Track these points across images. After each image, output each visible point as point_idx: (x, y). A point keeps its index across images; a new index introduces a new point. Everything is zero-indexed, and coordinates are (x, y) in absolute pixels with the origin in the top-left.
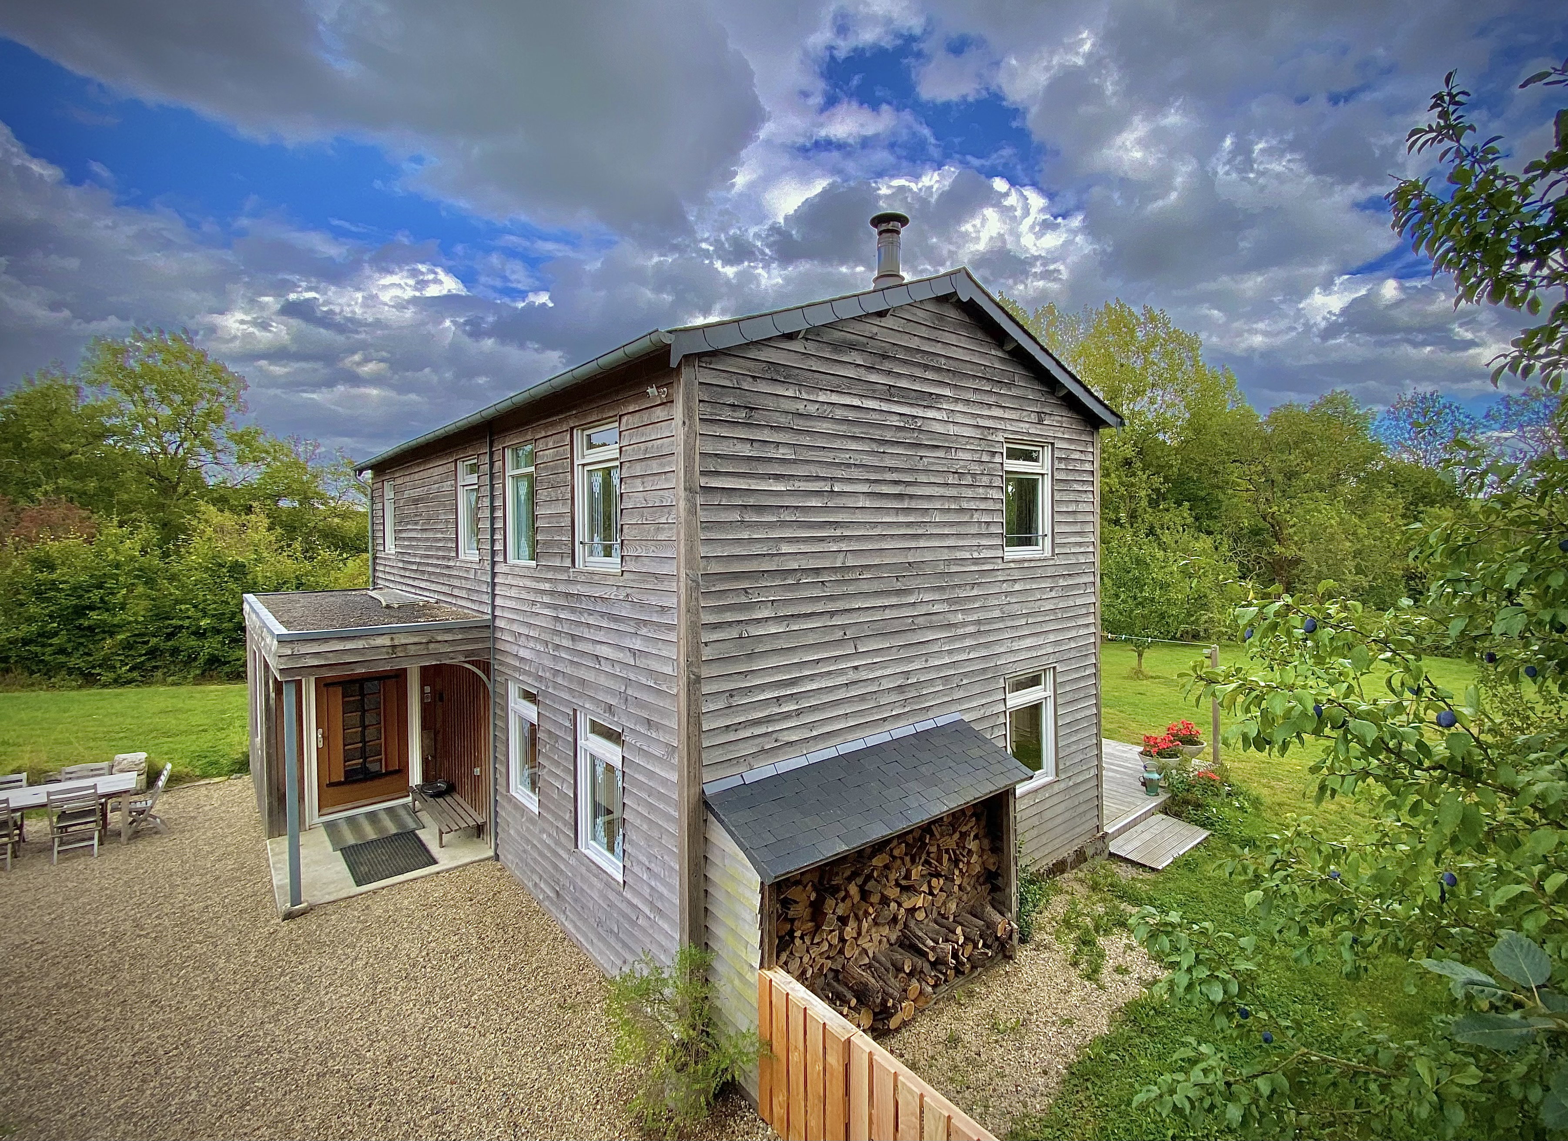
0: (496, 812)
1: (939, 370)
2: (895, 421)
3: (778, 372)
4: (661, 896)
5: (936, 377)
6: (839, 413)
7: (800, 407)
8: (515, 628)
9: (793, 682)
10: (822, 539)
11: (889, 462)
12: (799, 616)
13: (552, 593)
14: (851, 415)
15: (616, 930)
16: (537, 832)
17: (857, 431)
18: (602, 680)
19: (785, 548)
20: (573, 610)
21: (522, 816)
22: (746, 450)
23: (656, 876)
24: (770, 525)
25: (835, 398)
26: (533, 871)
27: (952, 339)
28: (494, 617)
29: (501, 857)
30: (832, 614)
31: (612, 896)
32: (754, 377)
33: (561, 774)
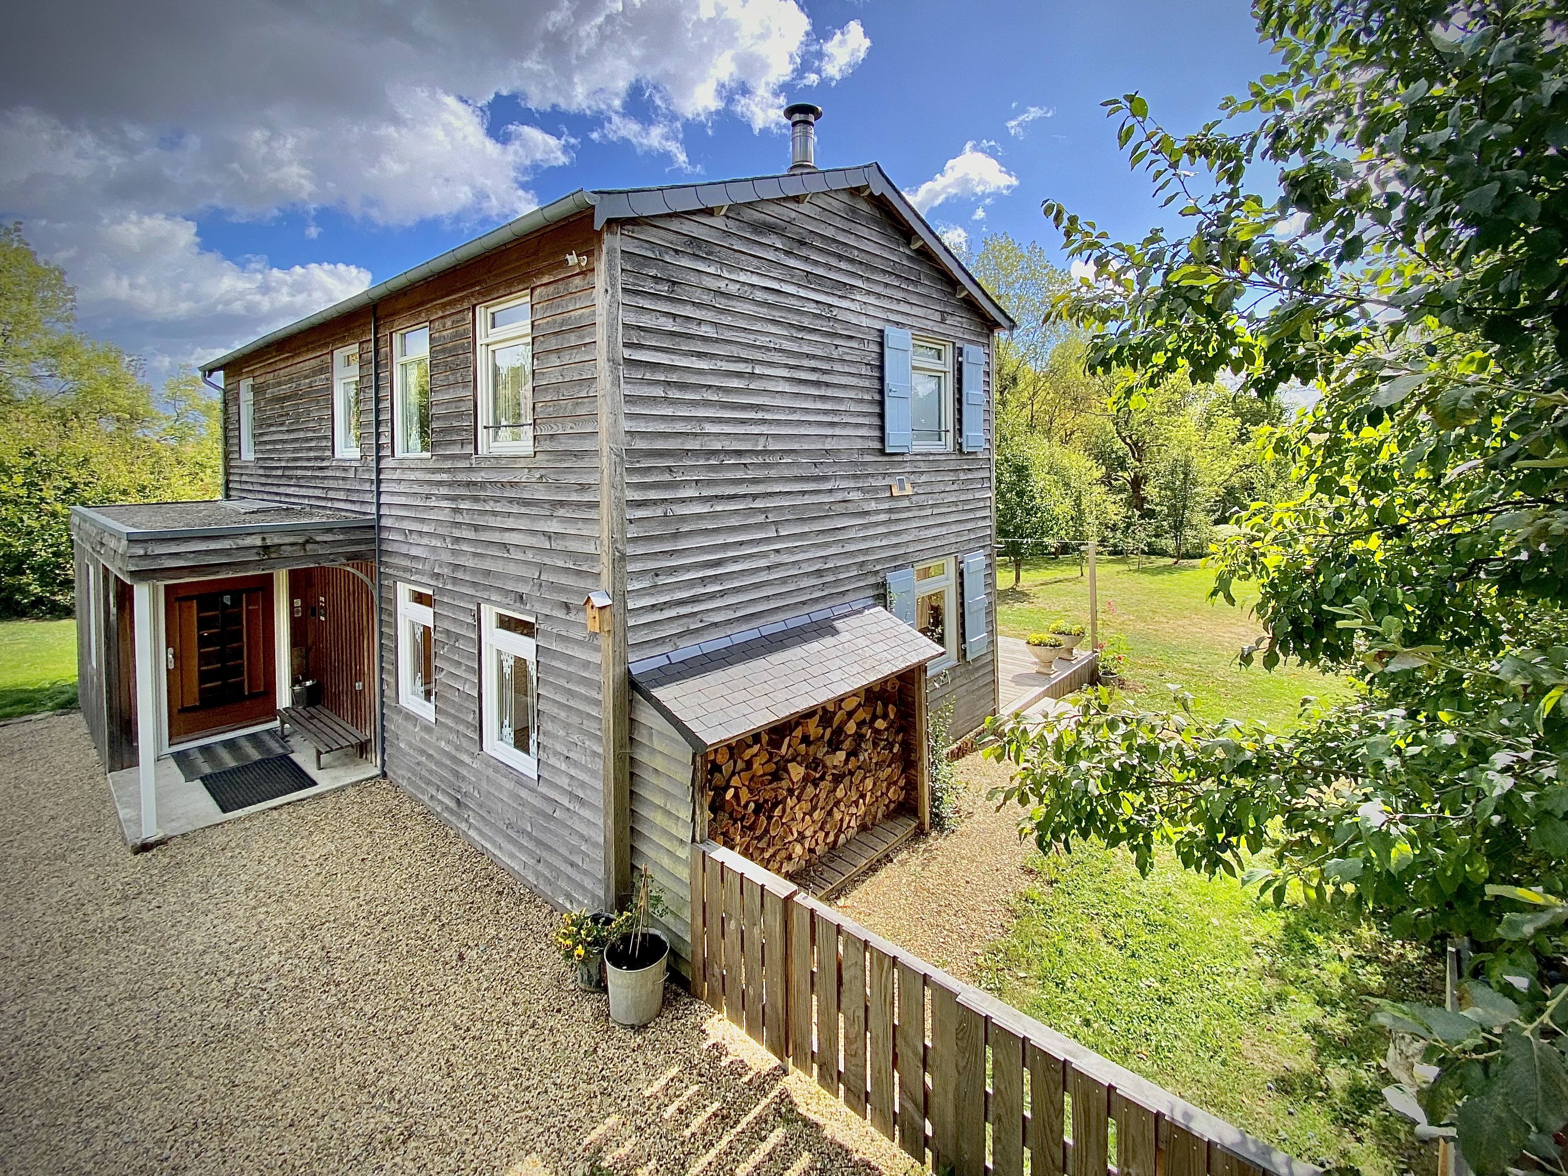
0: (383, 726)
1: (852, 261)
2: (812, 308)
3: (700, 248)
4: (583, 785)
5: (850, 268)
6: (759, 295)
7: (722, 284)
8: (407, 525)
9: (718, 563)
10: (743, 422)
11: (806, 349)
12: (722, 497)
13: (451, 484)
14: (771, 298)
15: (529, 829)
16: (434, 740)
17: (777, 315)
18: (512, 569)
19: (709, 428)
20: (476, 499)
21: (415, 726)
22: (669, 325)
23: (576, 764)
24: (694, 403)
25: (755, 280)
26: (429, 783)
27: (864, 232)
28: (380, 517)
29: (390, 774)
30: (755, 497)
31: (524, 793)
32: (676, 251)
33: (464, 675)
